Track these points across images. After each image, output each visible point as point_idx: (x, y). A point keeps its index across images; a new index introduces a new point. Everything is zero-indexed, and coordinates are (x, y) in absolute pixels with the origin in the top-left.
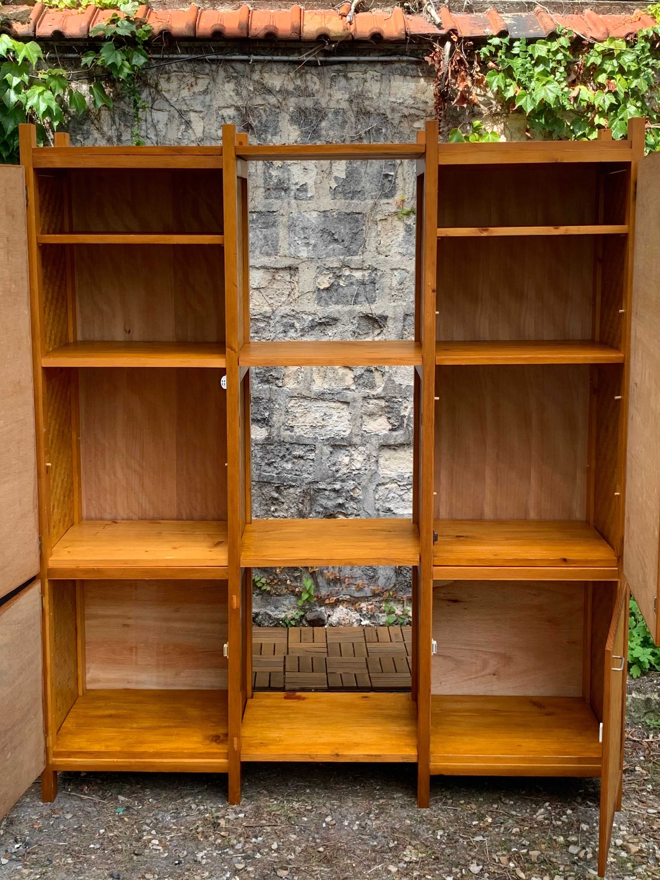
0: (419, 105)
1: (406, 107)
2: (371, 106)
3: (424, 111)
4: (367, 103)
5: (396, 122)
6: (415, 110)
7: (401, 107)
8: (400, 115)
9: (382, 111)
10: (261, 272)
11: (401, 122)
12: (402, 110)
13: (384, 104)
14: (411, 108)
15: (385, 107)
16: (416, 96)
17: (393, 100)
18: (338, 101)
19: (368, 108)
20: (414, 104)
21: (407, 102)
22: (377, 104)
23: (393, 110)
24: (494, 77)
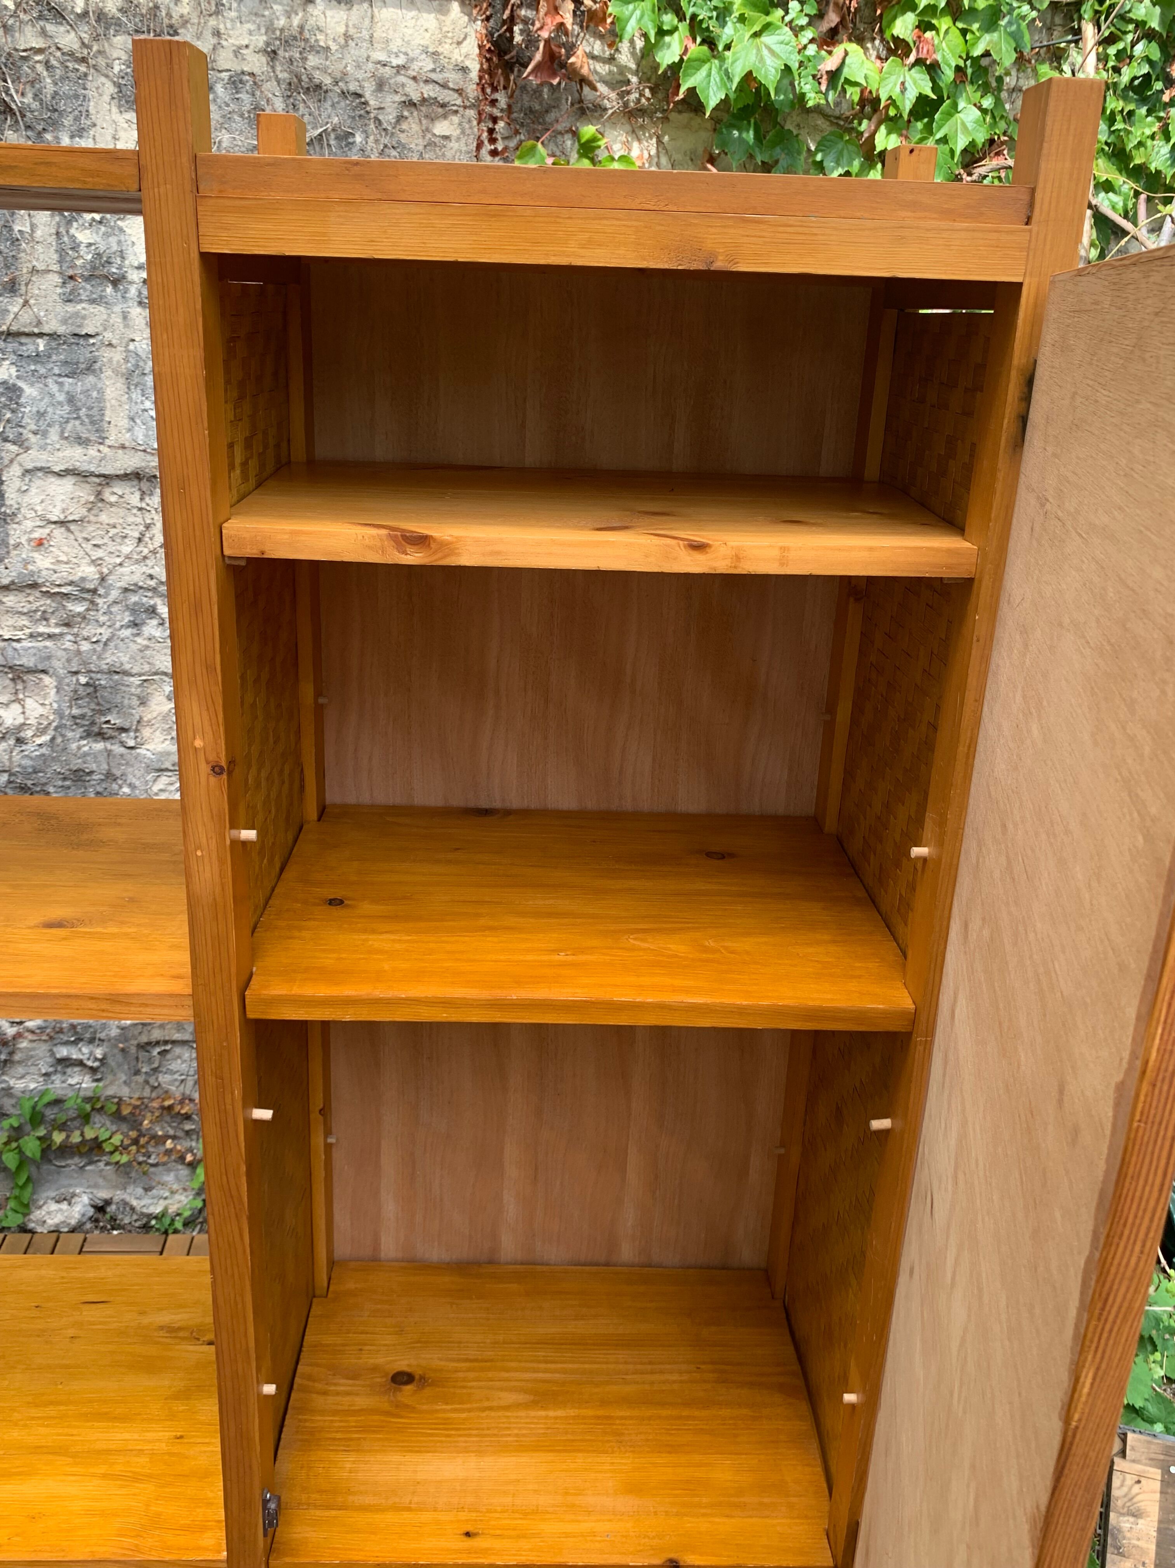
0: (446, 75)
1: (414, 78)
2: (324, 70)
3: (459, 91)
4: (313, 60)
5: (388, 117)
6: (437, 88)
7: (401, 79)
8: (398, 98)
9: (353, 87)
10: (68, 483)
11: (400, 118)
12: (403, 85)
13: (358, 67)
14: (426, 82)
15: (360, 75)
16: (440, 50)
17: (382, 56)
18: (237, 52)
19: (318, 76)
20: (434, 70)
21: (415, 66)
22: (341, 67)
23: (381, 85)
24: (631, 7)
